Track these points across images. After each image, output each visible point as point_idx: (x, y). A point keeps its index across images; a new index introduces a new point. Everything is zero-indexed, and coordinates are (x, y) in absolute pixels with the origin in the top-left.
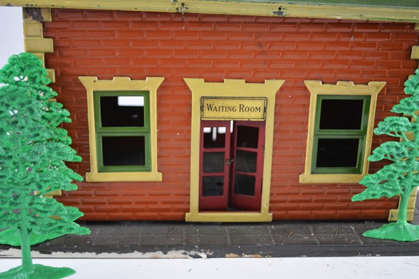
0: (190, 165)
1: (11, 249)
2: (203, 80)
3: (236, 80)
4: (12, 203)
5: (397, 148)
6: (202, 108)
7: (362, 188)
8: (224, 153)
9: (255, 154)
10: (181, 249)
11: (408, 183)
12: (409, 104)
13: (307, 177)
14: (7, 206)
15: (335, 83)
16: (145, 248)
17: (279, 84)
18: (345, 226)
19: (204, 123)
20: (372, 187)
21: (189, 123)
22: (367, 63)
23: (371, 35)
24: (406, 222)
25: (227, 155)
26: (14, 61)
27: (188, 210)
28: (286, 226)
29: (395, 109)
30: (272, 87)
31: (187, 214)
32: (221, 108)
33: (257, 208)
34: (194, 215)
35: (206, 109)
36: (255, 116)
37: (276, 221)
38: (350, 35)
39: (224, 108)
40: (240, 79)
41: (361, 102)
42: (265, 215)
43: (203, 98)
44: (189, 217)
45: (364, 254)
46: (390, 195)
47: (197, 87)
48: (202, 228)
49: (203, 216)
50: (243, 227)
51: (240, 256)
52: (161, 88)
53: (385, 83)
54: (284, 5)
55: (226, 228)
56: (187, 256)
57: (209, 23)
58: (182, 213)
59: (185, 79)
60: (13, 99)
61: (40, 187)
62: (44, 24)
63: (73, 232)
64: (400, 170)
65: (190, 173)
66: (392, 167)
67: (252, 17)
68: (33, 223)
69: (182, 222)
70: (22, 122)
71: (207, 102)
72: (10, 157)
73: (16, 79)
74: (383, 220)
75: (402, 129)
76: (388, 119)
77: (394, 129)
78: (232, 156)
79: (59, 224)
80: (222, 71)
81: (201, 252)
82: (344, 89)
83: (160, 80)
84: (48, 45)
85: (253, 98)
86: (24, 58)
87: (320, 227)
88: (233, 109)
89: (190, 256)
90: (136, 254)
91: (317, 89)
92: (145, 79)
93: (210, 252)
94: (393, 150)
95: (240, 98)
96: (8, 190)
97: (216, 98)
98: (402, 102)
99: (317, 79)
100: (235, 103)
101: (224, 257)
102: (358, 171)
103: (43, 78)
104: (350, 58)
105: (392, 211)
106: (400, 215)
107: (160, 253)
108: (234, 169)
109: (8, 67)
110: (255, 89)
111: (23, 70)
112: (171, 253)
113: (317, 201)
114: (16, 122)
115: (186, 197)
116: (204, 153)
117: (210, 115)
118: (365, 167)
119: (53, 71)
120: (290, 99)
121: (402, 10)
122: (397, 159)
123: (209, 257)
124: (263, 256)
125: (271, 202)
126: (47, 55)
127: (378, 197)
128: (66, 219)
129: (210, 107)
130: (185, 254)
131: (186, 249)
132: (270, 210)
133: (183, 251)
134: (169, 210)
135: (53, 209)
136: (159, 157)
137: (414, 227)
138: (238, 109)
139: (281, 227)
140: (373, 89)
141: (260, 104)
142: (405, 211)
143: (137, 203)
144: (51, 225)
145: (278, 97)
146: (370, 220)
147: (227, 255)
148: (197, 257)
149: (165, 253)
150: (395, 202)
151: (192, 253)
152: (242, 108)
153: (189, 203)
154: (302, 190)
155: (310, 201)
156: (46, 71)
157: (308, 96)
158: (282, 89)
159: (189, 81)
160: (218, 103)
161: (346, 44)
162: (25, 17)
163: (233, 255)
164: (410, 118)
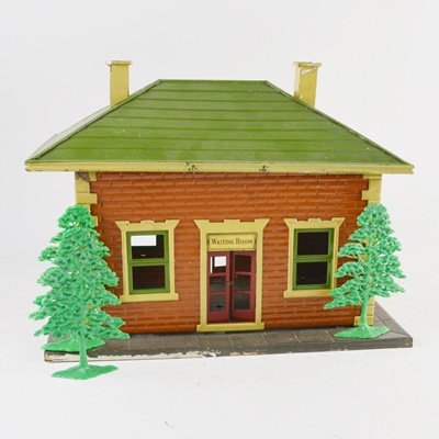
0: (199, 287)
2: (208, 221)
3: (232, 220)
4: (74, 315)
5: (355, 267)
6: (208, 242)
7: (330, 299)
8: (225, 276)
9: (249, 277)
11: (366, 293)
12: (361, 233)
13: (291, 292)
14: (71, 317)
15: (307, 220)
17: (265, 221)
18: (320, 331)
19: (212, 255)
20: (338, 298)
21: (199, 254)
22: (330, 204)
23: (331, 183)
24: (366, 325)
25: (228, 279)
26: (70, 212)
27: (199, 323)
28: (275, 333)
29: (351, 238)
30: (260, 225)
31: (198, 325)
32: (222, 242)
33: (253, 320)
34: (203, 326)
35: (211, 242)
36: (248, 247)
37: (267, 329)
38: (315, 184)
40: (236, 219)
41: (327, 233)
42: (258, 324)
43: (209, 234)
44: (199, 328)
45: (335, 349)
46: (353, 303)
47: (204, 226)
48: (213, 336)
49: (211, 327)
50: (242, 335)
51: (242, 354)
52: (177, 228)
53: (344, 219)
54: (267, 164)
55: (229, 336)
56: (201, 356)
57: (213, 179)
58: (194, 325)
59: (195, 221)
60: (78, 238)
61: (95, 302)
62: (90, 183)
63: (118, 337)
64: (359, 284)
65: (199, 293)
66: (352, 281)
67: (244, 173)
68: (89, 330)
69: (193, 332)
70: (84, 254)
71: (211, 237)
72: (75, 280)
73: (71, 224)
74: (351, 325)
75: (357, 252)
76: (346, 245)
77: (352, 252)
78: (231, 279)
79: (108, 331)
80: (223, 213)
82: (314, 224)
83: (176, 222)
84: (93, 199)
85: (246, 233)
86: (77, 209)
87: (302, 332)
88: (231, 242)
89: (203, 355)
90: (162, 355)
91: (294, 225)
92: (165, 222)
94: (353, 268)
95: (236, 234)
96: (72, 305)
97: (218, 234)
98: (356, 232)
99: (294, 217)
100: (233, 238)
102: (329, 287)
103: (90, 223)
104: (317, 201)
105: (356, 318)
106: (362, 320)
107: (180, 354)
108: (233, 289)
109: (65, 216)
110: (247, 226)
111: (76, 217)
112: (189, 354)
113: (298, 312)
114: (79, 255)
115: (197, 312)
116: (211, 277)
117: (214, 247)
118: (333, 283)
119: (96, 218)
120: (274, 234)
121: (352, 165)
122: (356, 275)
123: (218, 356)
124: (259, 354)
125: (263, 314)
126: (92, 206)
127: (344, 305)
128: (113, 326)
129: (214, 241)
130: (199, 354)
131: (200, 350)
132: (263, 320)
133: (198, 352)
134: (184, 323)
135: (104, 319)
136: (176, 281)
137: (373, 328)
138: (235, 242)
139: (271, 333)
140: (335, 223)
141: (251, 237)
142: (366, 317)
144: (101, 331)
145: (265, 231)
146: (340, 326)
147: (231, 354)
148: (208, 356)
149: (184, 354)
150: (358, 310)
151: (205, 353)
152: (238, 241)
153: (199, 317)
154: (286, 304)
155: (293, 312)
156: (93, 218)
157: (287, 231)
158: (268, 225)
159: (197, 222)
160: (219, 238)
161: (313, 190)
162: (77, 179)
163: (236, 353)
164: (364, 245)
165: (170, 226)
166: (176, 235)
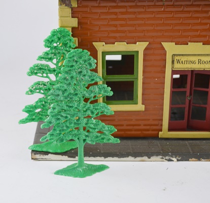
0: (163, 100)
1: (50, 155)
2: (174, 43)
4: (75, 123)
6: (173, 62)
8: (186, 91)
9: (207, 92)
10: (160, 155)
14: (72, 125)
16: (136, 154)
19: (174, 72)
21: (164, 72)
25: (188, 93)
26: (54, 33)
27: (161, 130)
31: (160, 133)
32: (186, 62)
34: (165, 133)
35: (175, 62)
39: (188, 62)
40: (199, 42)
43: (174, 55)
47: (170, 48)
49: (171, 134)
50: (198, 142)
51: (199, 160)
52: (146, 49)
56: (164, 160)
58: (157, 132)
59: (162, 43)
60: (80, 58)
61: (92, 113)
62: (72, 9)
63: (110, 141)
65: (163, 105)
68: (87, 136)
70: (84, 72)
71: (176, 58)
72: (76, 94)
73: (55, 45)
78: (191, 94)
79: (102, 136)
80: (187, 37)
81: (173, 157)
83: (145, 44)
84: (74, 22)
86: (60, 32)
88: (193, 62)
89: (166, 159)
90: (130, 158)
92: (136, 43)
93: (179, 157)
95: (199, 55)
96: (73, 116)
97: (182, 55)
100: (196, 59)
101: (188, 160)
103: (72, 44)
107: (146, 158)
108: (192, 103)
109: (51, 37)
111: (59, 39)
112: (153, 158)
114: (81, 72)
115: (160, 122)
116: (173, 92)
117: (178, 66)
119: (77, 39)
123: (178, 160)
126: (73, 29)
128: (107, 133)
129: (178, 61)
130: (162, 158)
131: (163, 155)
133: (161, 157)
134: (148, 130)
135: (100, 127)
136: (143, 94)
138: (197, 63)
143: (127, 125)
144: (97, 137)
147: (190, 160)
148: (170, 160)
149: (149, 158)
151: (167, 158)
152: (200, 61)
153: (162, 125)
156: (73, 39)
159: (165, 44)
160: (183, 59)
162: (60, 5)
163: (195, 159)
165: (140, 47)
166: (145, 55)
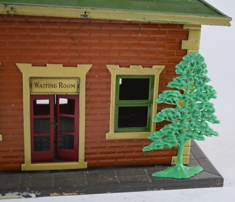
0: (23, 128)
2: (31, 64)
3: (55, 65)
5: (173, 113)
6: (31, 86)
7: (150, 141)
8: (49, 119)
9: (73, 119)
10: (16, 191)
11: (182, 137)
12: (179, 81)
13: (111, 135)
15: (129, 67)
17: (88, 67)
18: (140, 169)
19: (34, 98)
20: (157, 141)
21: (22, 97)
22: (151, 52)
23: (154, 33)
24: (182, 165)
25: (52, 120)
27: (23, 162)
28: (97, 171)
29: (169, 85)
30: (83, 70)
31: (22, 165)
32: (45, 86)
33: (76, 159)
34: (28, 165)
35: (33, 86)
36: (72, 91)
37: (90, 168)
38: (138, 32)
39: (48, 86)
40: (59, 64)
41: (149, 80)
42: (81, 163)
43: (31, 78)
44: (24, 167)
45: (152, 189)
46: (170, 146)
47: (27, 70)
48: (34, 175)
49: (35, 166)
50: (65, 174)
51: (61, 194)
53: (164, 66)
54: (88, 10)
55: (53, 174)
56: (21, 196)
57: (34, 23)
58: (19, 165)
59: (17, 64)
64: (176, 128)
65: (23, 134)
66: (170, 126)
67: (66, 18)
69: (19, 171)
71: (34, 81)
74: (168, 164)
75: (175, 99)
76: (165, 92)
77: (170, 99)
80: (45, 58)
81: (31, 193)
82: (136, 71)
85: (69, 78)
87: (123, 171)
88: (54, 86)
89: (23, 196)
91: (116, 71)
93: (38, 193)
94: (170, 114)
95: (59, 78)
97: (41, 78)
98: (174, 79)
99: (116, 64)
100: (57, 82)
101: (49, 195)
102: (149, 130)
104: (139, 49)
105: (174, 158)
106: (178, 160)
108: (58, 131)
110: (70, 71)
112: (8, 195)
113: (119, 152)
115: (22, 152)
116: (34, 119)
117: (37, 91)
118: (153, 127)
120: (97, 79)
121: (172, 15)
122: (173, 120)
123: (37, 196)
124: (79, 194)
125: (86, 154)
127: (161, 148)
129: (37, 85)
130: (19, 195)
131: (19, 191)
132: (86, 160)
133: (17, 193)
137: (188, 168)
138: (58, 86)
139: (93, 172)
140: (156, 71)
141: (74, 82)
142: (181, 157)
145: (87, 77)
146: (159, 165)
147: (51, 194)
148: (28, 197)
149: (4, 195)
150: (175, 151)
151: (25, 194)
152: (61, 85)
153: (24, 157)
154: (109, 145)
155: (115, 153)
157: (109, 76)
158: (90, 71)
159: (20, 66)
160: (43, 82)
161: (136, 38)
163: (56, 194)
164: (182, 92)
